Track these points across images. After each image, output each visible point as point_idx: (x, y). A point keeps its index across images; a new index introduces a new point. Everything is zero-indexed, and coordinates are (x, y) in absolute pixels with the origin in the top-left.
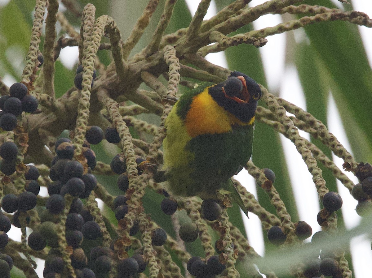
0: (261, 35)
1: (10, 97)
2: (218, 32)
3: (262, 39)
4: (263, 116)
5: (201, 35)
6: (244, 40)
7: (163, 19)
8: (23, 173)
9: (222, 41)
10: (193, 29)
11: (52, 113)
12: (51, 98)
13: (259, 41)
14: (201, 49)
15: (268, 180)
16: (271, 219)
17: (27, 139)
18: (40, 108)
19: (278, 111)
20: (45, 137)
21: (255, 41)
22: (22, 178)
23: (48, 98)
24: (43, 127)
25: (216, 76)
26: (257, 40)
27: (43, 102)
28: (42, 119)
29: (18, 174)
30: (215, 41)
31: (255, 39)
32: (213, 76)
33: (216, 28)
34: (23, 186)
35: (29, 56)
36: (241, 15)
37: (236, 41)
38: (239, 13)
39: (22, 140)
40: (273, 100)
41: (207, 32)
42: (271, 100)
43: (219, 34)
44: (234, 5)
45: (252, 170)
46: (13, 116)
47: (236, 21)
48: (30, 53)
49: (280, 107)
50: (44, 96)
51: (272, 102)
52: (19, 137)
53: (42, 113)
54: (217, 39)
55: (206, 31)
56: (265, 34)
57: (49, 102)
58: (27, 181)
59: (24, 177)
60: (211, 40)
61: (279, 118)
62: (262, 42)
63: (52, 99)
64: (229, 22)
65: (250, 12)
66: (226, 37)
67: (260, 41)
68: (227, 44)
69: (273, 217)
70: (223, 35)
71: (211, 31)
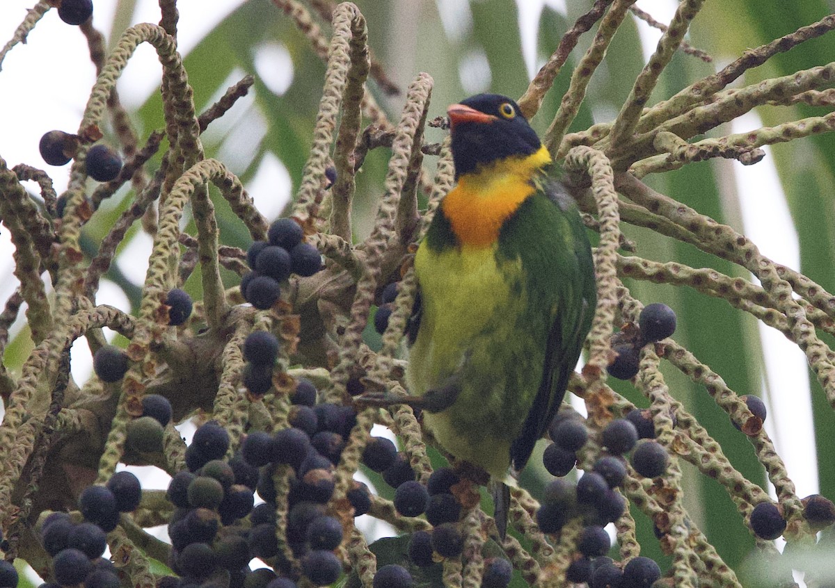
0: (751, 144)
1: (268, 245)
2: (671, 133)
3: (755, 150)
4: (746, 297)
5: (638, 137)
6: (720, 150)
7: (567, 104)
8: (286, 391)
9: (677, 151)
10: (623, 124)
11: (345, 271)
12: (345, 242)
13: (748, 153)
14: (635, 165)
15: (753, 415)
16: (752, 494)
17: (297, 326)
18: (323, 260)
19: (778, 288)
20: (329, 316)
21: (742, 153)
22: (285, 401)
23: (341, 244)
24: (327, 298)
25: (662, 217)
26: (746, 152)
27: (330, 250)
28: (326, 282)
29: (278, 395)
30: (664, 151)
31: (742, 149)
32: (655, 215)
33: (668, 125)
34: (285, 416)
35: (310, 167)
36: (716, 104)
37: (705, 151)
38: (711, 101)
39: (288, 328)
40: (769, 267)
41: (651, 132)
42: (765, 268)
43: (671, 136)
44: (703, 85)
45: (723, 397)
46: (270, 282)
47: (706, 114)
48: (311, 163)
49: (783, 281)
50: (333, 239)
51: (767, 271)
52: (282, 323)
53: (326, 270)
54: (668, 146)
55: (648, 130)
56: (757, 141)
57: (341, 251)
58: (294, 406)
59: (288, 400)
60: (657, 146)
61: (779, 304)
62: (756, 155)
63: (347, 245)
64: (692, 116)
65: (734, 99)
66: (685, 143)
67: (751, 154)
68: (688, 158)
69: (755, 490)
70: (679, 140)
71: (657, 132)
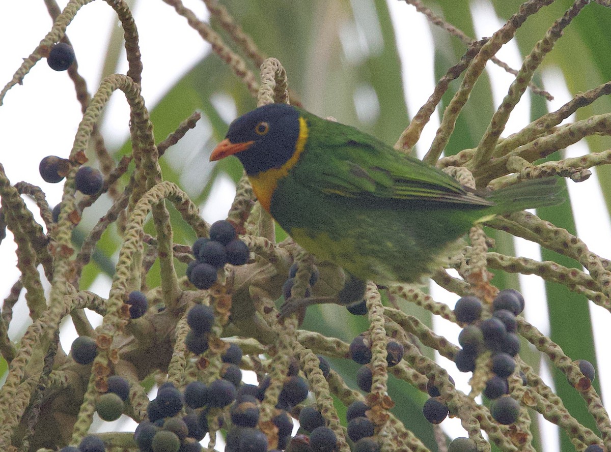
0: (581, 164)
1: (209, 240)
2: (521, 158)
3: (584, 171)
4: (580, 283)
5: (495, 160)
6: (557, 171)
7: (440, 135)
8: (219, 352)
9: (524, 171)
10: (483, 151)
11: (270, 264)
12: (270, 242)
13: (578, 173)
14: (493, 181)
15: (584, 376)
16: (585, 436)
17: (229, 303)
18: (253, 255)
19: (603, 277)
20: (258, 299)
21: (574, 172)
22: (218, 360)
23: (266, 243)
24: (256, 284)
25: (513, 222)
26: (577, 172)
27: (258, 249)
28: (255, 273)
29: (213, 354)
30: (515, 171)
31: (574, 170)
32: (509, 221)
33: (517, 151)
34: (217, 371)
35: (243, 184)
36: (555, 134)
37: (546, 172)
38: (552, 132)
39: (222, 304)
40: (596, 261)
41: (504, 157)
42: (593, 261)
43: (520, 160)
44: (545, 120)
45: (561, 361)
46: (210, 269)
47: (547, 142)
48: (243, 181)
49: (606, 271)
50: (261, 240)
51: (594, 263)
52: (218, 300)
53: (256, 263)
54: (517, 167)
55: (502, 155)
56: (588, 163)
57: (267, 249)
58: (225, 364)
59: (220, 359)
60: (509, 168)
61: (604, 288)
62: (584, 175)
63: (272, 245)
64: (536, 144)
65: (567, 130)
66: (531, 165)
67: (581, 174)
68: (532, 176)
69: (587, 432)
70: (526, 163)
71: (509, 156)
